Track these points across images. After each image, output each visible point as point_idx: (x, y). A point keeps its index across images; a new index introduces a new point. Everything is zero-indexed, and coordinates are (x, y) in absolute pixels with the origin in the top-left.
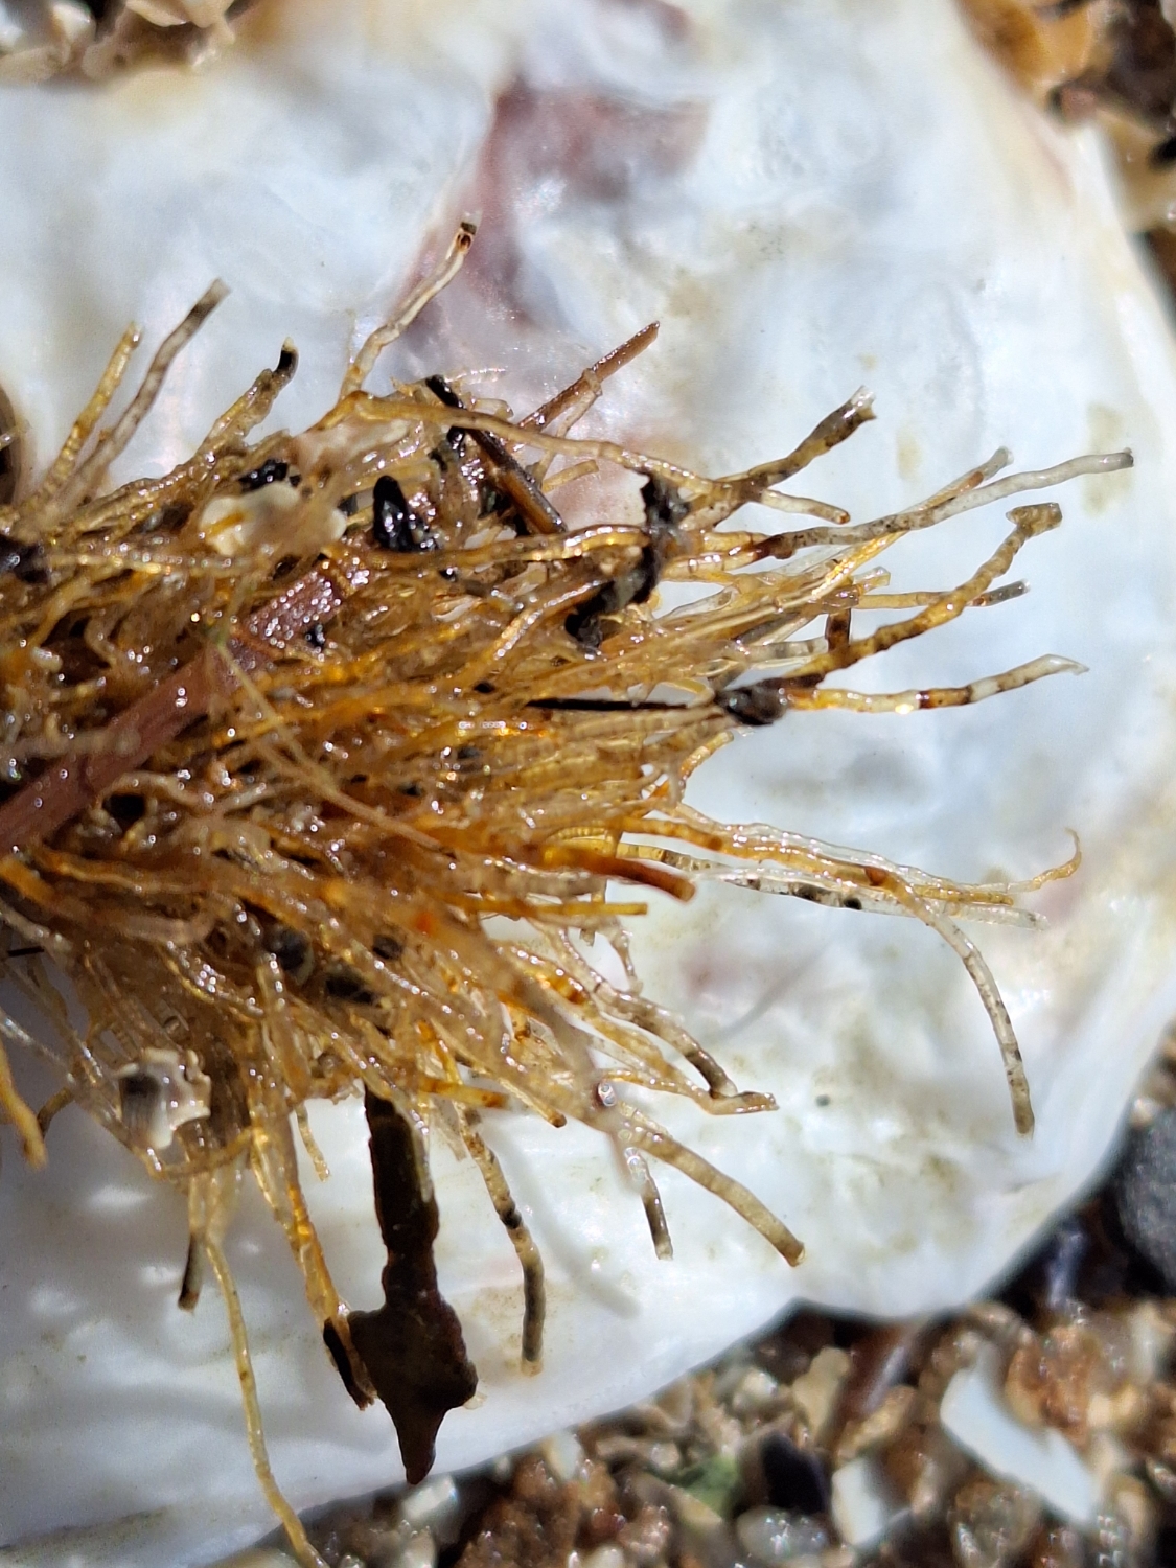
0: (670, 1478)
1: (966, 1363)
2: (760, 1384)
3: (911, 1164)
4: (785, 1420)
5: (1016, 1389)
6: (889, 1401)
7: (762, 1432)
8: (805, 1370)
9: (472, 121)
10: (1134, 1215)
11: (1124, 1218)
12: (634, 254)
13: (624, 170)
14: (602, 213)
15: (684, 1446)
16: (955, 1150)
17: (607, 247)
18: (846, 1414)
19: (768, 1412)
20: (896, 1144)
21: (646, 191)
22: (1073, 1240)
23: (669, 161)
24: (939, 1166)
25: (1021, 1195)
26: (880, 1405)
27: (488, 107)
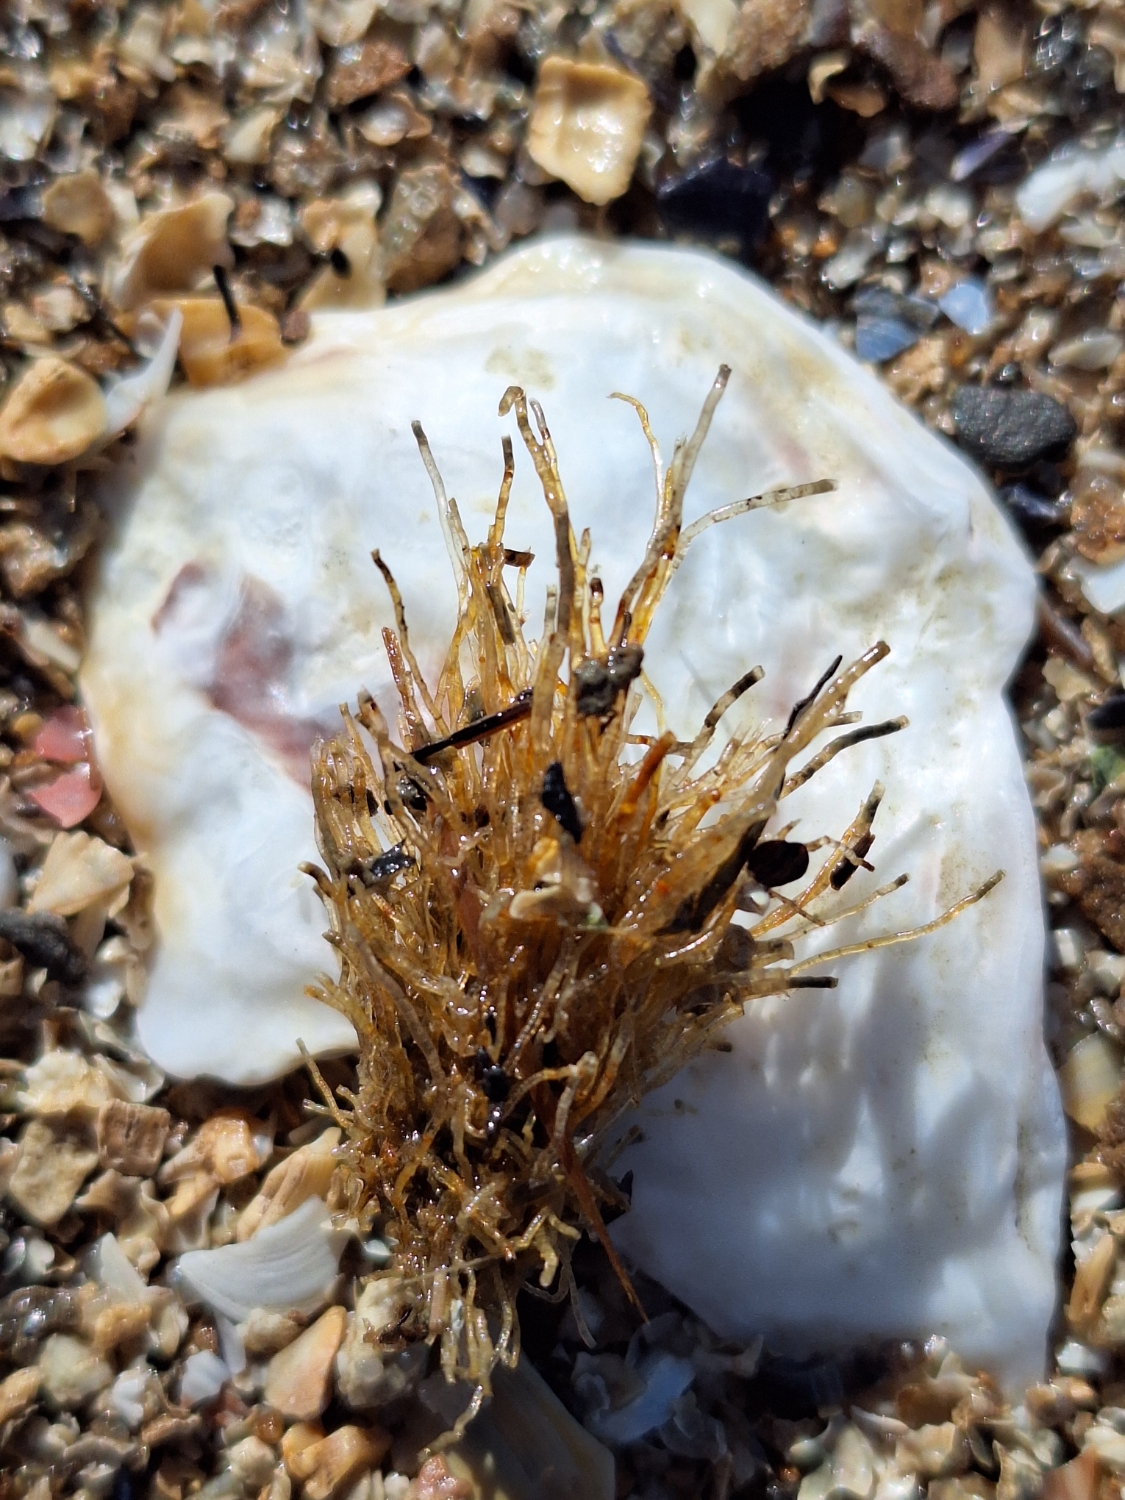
0: (1097, 792)
1: (1078, 582)
2: (1054, 719)
3: (937, 595)
4: (1081, 708)
5: (1103, 556)
6: (1089, 638)
7: (1084, 726)
8: (1053, 689)
9: (224, 726)
10: (1011, 453)
11: (1011, 459)
12: (327, 646)
13: (274, 639)
14: (297, 659)
15: (1079, 778)
16: (936, 564)
17: (318, 661)
18: (1089, 669)
19: (1073, 717)
20: (922, 601)
21: (290, 628)
22: (1018, 495)
23: (275, 610)
24: (943, 578)
25: (976, 527)
26: (1088, 645)
27: (218, 714)
